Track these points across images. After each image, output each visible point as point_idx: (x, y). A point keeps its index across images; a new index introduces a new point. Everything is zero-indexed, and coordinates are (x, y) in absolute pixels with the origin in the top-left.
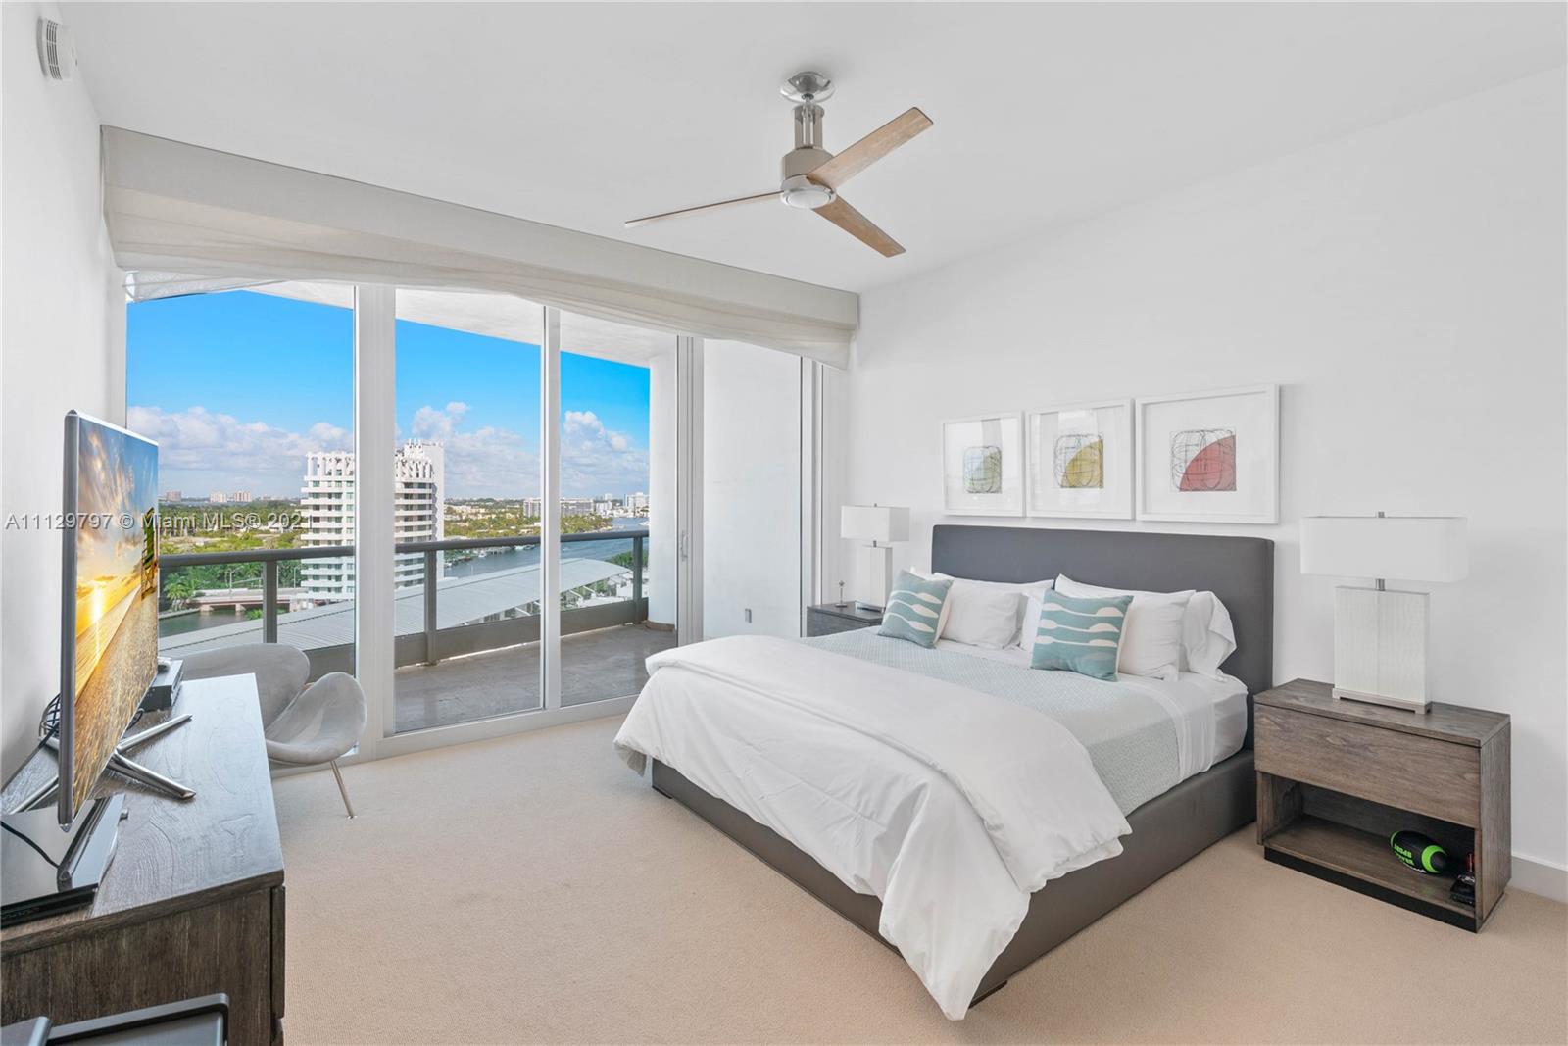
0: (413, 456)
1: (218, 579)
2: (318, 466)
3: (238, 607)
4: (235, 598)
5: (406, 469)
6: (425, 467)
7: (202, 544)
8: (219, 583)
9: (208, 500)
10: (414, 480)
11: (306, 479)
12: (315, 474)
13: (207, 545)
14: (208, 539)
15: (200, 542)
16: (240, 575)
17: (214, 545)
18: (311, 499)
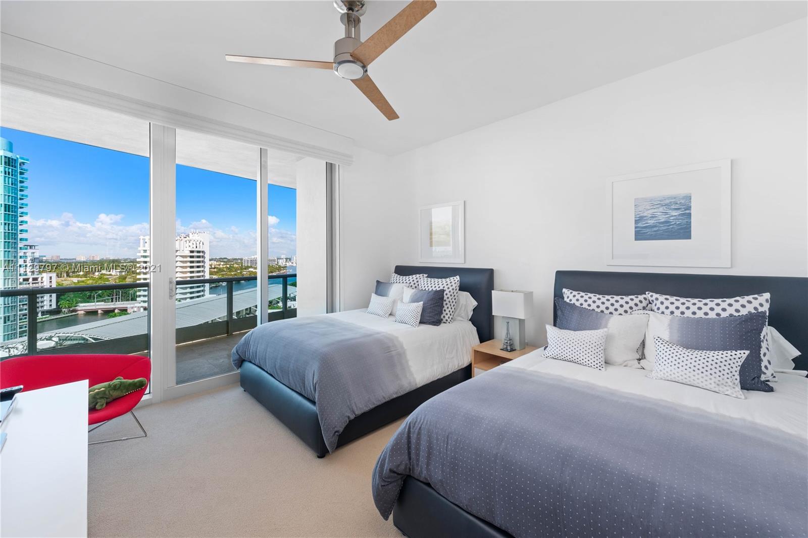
0: (194, 238)
1: (88, 298)
2: (146, 242)
3: (100, 312)
4: (97, 307)
5: (191, 244)
6: (200, 243)
7: (76, 281)
8: (88, 300)
9: (75, 259)
10: (195, 249)
11: (139, 249)
12: (144, 246)
13: (79, 282)
14: (80, 279)
15: (75, 280)
16: (100, 296)
17: (83, 282)
18: (142, 258)
